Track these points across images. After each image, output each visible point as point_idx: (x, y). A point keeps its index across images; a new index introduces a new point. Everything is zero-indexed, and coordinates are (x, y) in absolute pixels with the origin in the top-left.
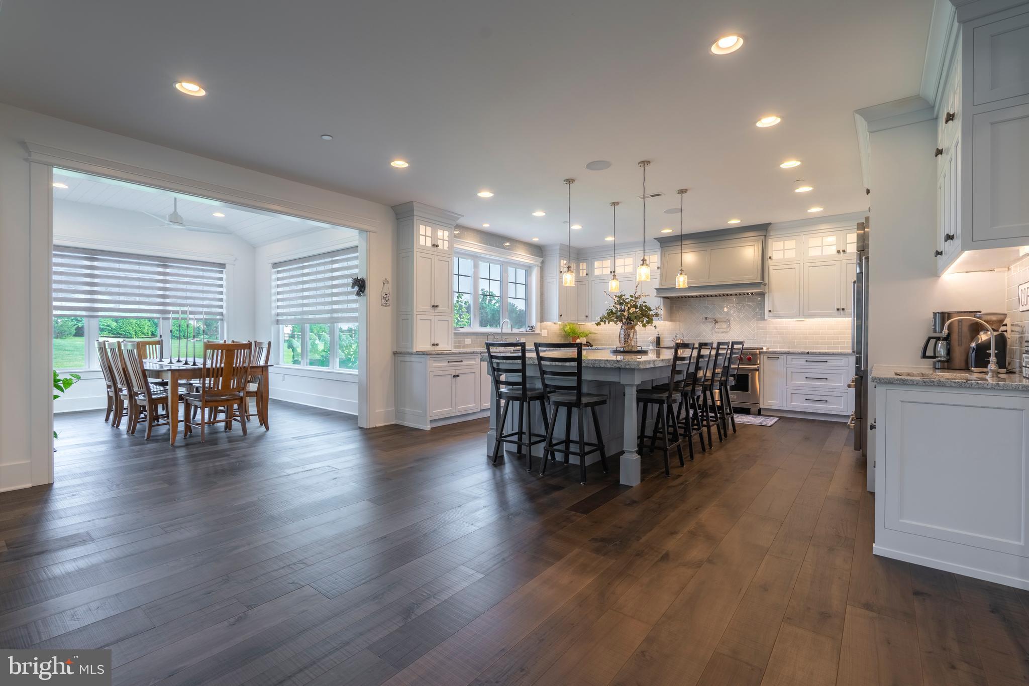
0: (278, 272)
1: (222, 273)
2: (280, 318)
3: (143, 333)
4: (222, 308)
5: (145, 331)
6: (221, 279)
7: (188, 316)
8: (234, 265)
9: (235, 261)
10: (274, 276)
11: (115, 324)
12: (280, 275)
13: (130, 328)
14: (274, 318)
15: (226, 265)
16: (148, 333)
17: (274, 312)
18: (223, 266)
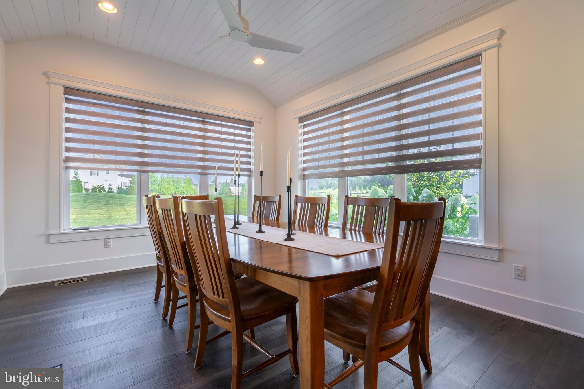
0: (304, 127)
1: (250, 131)
2: (306, 172)
3: (171, 192)
4: (250, 165)
5: (171, 191)
6: (249, 137)
7: (216, 172)
8: (260, 123)
9: (261, 119)
10: (301, 131)
11: (158, 187)
12: (306, 129)
13: (165, 189)
14: (300, 173)
15: (255, 123)
16: (173, 192)
17: (301, 166)
18: (251, 123)
